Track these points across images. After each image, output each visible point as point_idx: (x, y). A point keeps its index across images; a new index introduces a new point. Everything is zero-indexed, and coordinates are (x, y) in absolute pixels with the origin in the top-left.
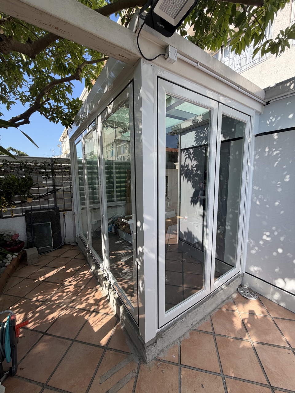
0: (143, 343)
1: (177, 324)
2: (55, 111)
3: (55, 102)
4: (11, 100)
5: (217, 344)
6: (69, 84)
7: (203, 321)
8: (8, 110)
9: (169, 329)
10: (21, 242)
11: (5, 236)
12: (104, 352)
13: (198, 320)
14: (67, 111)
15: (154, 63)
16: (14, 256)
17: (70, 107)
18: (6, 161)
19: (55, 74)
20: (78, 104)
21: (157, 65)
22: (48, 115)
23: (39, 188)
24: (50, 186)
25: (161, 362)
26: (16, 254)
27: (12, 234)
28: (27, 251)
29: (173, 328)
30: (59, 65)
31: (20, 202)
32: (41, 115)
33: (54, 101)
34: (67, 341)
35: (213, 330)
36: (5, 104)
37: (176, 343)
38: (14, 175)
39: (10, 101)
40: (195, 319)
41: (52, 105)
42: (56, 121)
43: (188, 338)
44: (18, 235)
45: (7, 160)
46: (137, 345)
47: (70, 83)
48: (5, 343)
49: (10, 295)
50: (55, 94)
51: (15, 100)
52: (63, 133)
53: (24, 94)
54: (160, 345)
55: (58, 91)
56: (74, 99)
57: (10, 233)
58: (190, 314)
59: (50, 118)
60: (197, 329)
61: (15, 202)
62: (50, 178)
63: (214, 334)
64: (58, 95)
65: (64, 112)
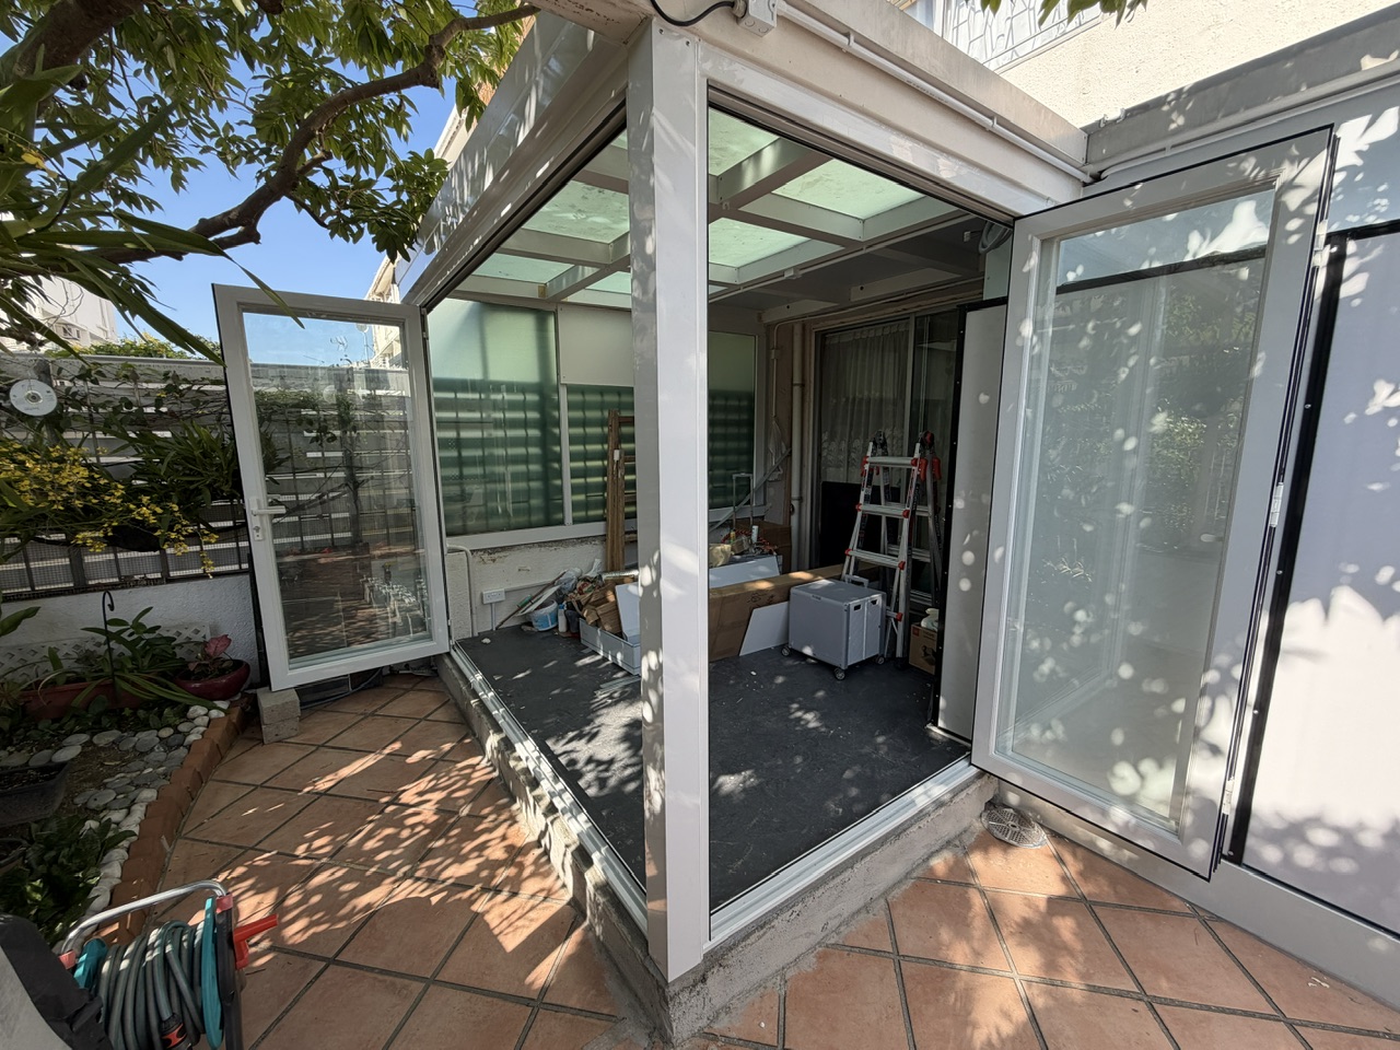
0: (661, 984)
1: (775, 923)
2: (350, 197)
3: (348, 166)
4: (187, 155)
5: (907, 987)
6: (397, 102)
7: (862, 916)
8: (177, 190)
9: (749, 941)
10: (238, 664)
11: (180, 645)
12: (534, 1015)
13: (846, 915)
14: (391, 198)
15: (695, 34)
16: (214, 713)
17: (401, 182)
18: (176, 377)
19: (344, 63)
20: (432, 174)
21: (706, 40)
22: (323, 211)
23: (300, 476)
24: (335, 469)
25: (720, 1044)
26: (224, 705)
27: (204, 637)
28: (259, 695)
29: (760, 938)
30: (359, 28)
31: (230, 524)
32: (299, 211)
33: (343, 162)
34: (406, 982)
35: (895, 943)
36: (164, 168)
37: (769, 984)
38: (205, 427)
39: (183, 156)
40: (835, 911)
41: (338, 174)
42: (353, 235)
43: (809, 970)
44: (227, 640)
45: (178, 373)
46: (640, 993)
47: (402, 98)
48: (200, 984)
49: (206, 842)
50: (348, 138)
51: (201, 152)
52: (375, 280)
53: (231, 134)
54: (717, 989)
55: (357, 124)
56: (415, 156)
57: (197, 632)
58: (818, 893)
59: (331, 223)
60: (841, 942)
61: (213, 525)
62: (334, 438)
63: (899, 958)
64: (359, 140)
65: (381, 201)
